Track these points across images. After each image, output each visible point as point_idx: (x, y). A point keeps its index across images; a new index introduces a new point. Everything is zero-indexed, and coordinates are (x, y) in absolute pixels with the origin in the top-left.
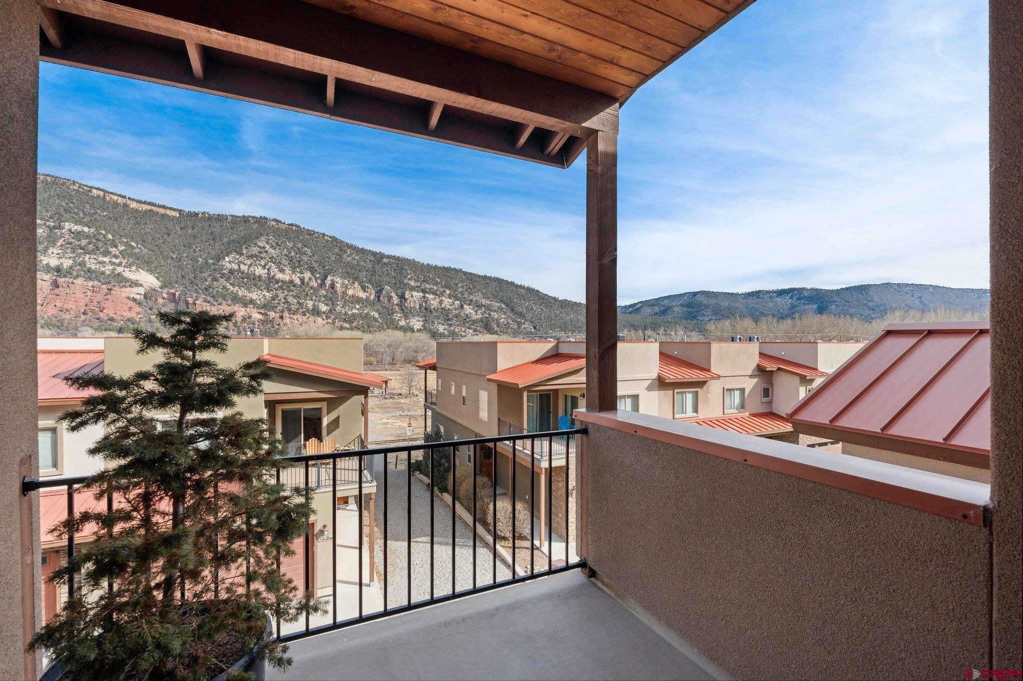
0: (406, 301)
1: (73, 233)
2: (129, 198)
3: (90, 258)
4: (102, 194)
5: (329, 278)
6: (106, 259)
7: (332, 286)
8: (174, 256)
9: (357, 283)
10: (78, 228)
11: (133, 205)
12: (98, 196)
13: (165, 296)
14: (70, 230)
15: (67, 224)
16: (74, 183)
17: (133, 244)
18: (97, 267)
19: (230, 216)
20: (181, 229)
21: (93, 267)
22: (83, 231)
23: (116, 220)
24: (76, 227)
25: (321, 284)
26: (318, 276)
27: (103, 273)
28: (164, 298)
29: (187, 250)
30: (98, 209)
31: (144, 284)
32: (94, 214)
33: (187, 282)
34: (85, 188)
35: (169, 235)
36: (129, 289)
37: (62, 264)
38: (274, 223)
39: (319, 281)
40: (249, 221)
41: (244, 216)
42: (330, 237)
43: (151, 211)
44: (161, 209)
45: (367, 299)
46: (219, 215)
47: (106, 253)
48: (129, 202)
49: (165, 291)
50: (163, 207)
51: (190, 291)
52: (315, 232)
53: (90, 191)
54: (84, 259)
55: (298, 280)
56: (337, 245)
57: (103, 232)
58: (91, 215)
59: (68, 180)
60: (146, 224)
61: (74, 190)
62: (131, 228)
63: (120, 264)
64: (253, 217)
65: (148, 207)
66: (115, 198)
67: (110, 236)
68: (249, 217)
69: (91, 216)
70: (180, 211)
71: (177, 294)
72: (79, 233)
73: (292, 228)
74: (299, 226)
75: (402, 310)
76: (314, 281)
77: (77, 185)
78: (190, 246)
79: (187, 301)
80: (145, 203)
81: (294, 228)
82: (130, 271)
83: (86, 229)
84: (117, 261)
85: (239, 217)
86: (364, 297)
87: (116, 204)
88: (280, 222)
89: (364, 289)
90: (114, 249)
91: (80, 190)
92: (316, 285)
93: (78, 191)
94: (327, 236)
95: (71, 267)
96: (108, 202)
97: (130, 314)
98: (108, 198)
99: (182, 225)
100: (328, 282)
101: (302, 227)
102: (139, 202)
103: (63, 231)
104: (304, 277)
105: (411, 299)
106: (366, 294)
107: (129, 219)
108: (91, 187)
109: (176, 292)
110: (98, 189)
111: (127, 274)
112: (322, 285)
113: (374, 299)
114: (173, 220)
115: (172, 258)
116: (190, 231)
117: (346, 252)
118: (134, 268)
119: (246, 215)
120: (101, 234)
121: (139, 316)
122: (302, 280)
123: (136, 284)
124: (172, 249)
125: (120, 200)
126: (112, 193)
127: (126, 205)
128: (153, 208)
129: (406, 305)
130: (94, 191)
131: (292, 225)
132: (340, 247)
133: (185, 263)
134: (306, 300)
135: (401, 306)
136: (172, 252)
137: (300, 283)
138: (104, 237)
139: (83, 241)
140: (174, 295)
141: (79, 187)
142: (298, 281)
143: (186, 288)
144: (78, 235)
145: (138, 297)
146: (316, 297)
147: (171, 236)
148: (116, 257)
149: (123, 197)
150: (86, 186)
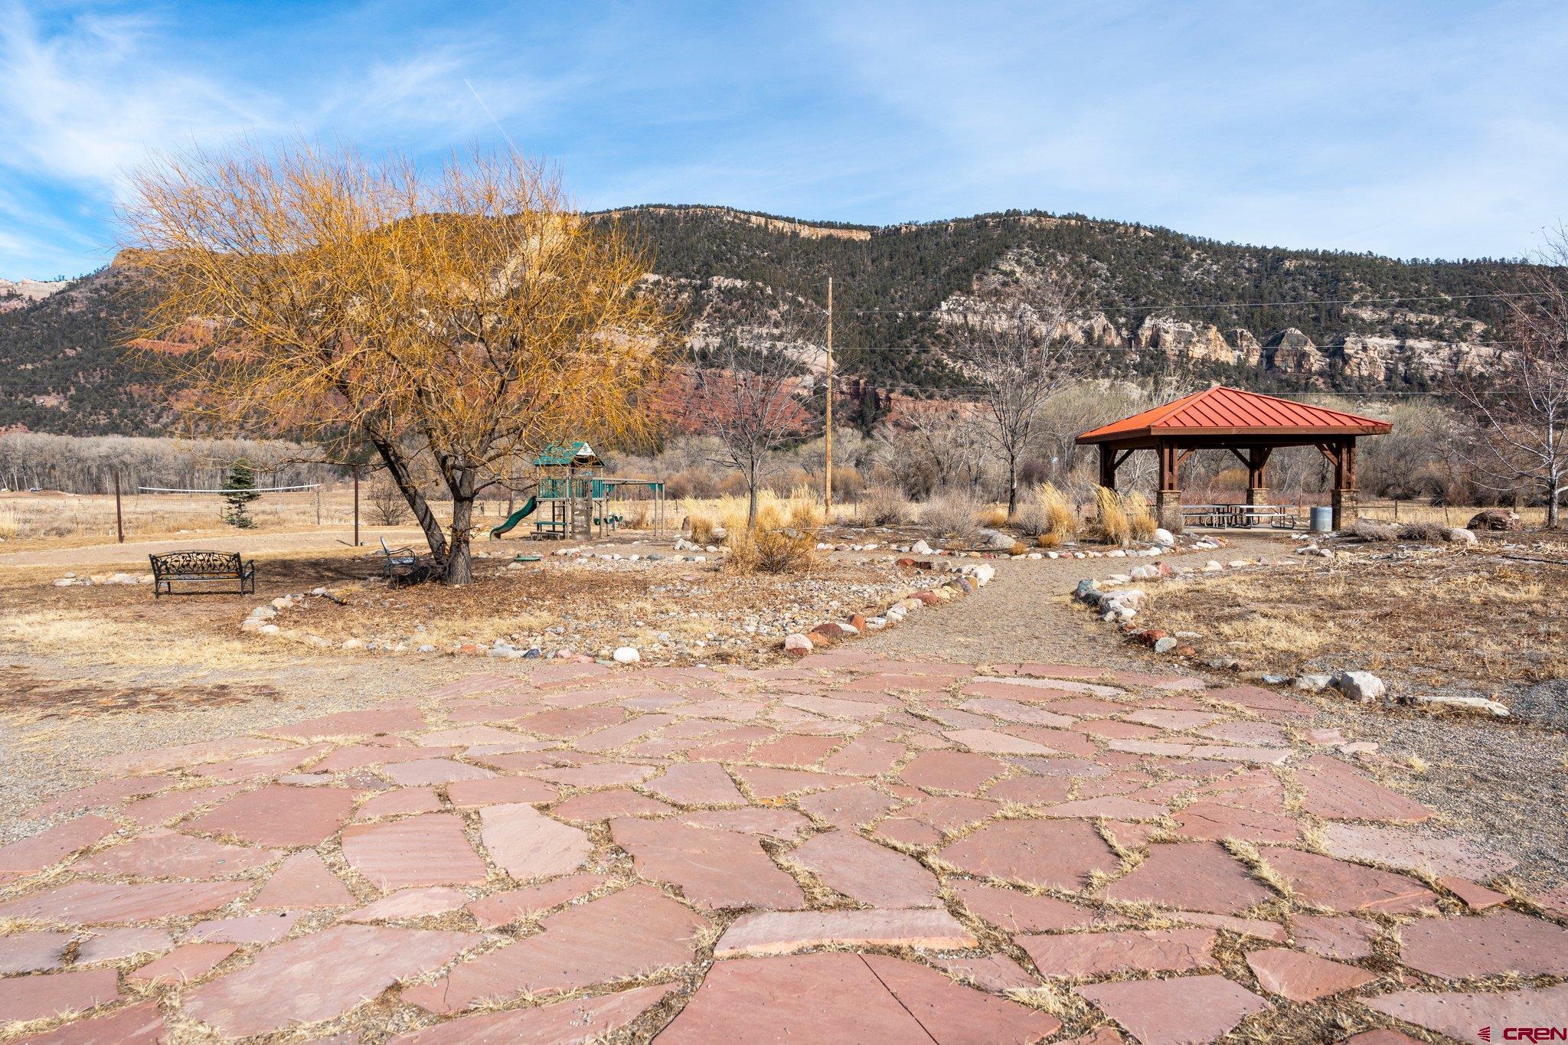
0: (1346, 362)
1: (723, 292)
2: (800, 222)
3: (743, 331)
4: (763, 221)
5: (1148, 322)
6: (764, 331)
7: (1155, 340)
8: (861, 314)
9: (1214, 329)
10: (728, 283)
11: (805, 232)
12: (759, 226)
13: (845, 388)
14: (719, 288)
15: (715, 278)
16: (729, 210)
17: (800, 299)
18: (752, 345)
19: (953, 221)
20: (873, 261)
21: (745, 345)
22: (735, 287)
23: (780, 263)
24: (727, 282)
25: (1130, 340)
26: (1122, 320)
27: (759, 354)
28: (842, 393)
29: (881, 299)
30: (757, 247)
31: (814, 369)
32: (752, 257)
33: (877, 359)
34: (742, 216)
35: (854, 276)
36: (793, 379)
37: (707, 344)
38: (1032, 220)
39: (1124, 333)
40: (987, 224)
41: (977, 217)
42: (1152, 230)
43: (830, 236)
44: (843, 231)
45: (1241, 366)
46: (934, 224)
47: (764, 320)
48: (798, 227)
49: (843, 379)
50: (848, 227)
51: (881, 374)
52: (1117, 225)
53: (748, 221)
54: (735, 333)
55: (1080, 334)
56: (1166, 246)
57: (760, 284)
58: (747, 259)
59: (723, 207)
60: (821, 262)
61: (729, 222)
62: (801, 272)
63: (780, 338)
64: (994, 216)
65: (825, 232)
66: (780, 224)
67: (769, 291)
68: (987, 216)
69: (748, 262)
70: (872, 229)
71: (862, 382)
72: (730, 290)
73: (1069, 224)
74: (1083, 218)
75: (1334, 386)
76: (1113, 332)
77: (732, 214)
78: (885, 291)
79: (876, 395)
80: (821, 225)
81: (1073, 222)
82: (795, 347)
83: (739, 283)
84: (776, 332)
85: (968, 220)
86: (1233, 361)
87: (782, 235)
88: (1045, 215)
89: (1231, 341)
90: (774, 312)
91: (737, 221)
92: (1117, 342)
93: (733, 223)
94: (1145, 228)
95: (720, 349)
96: (771, 234)
97: (792, 425)
98: (771, 227)
99: (875, 255)
100: (1145, 333)
101: (1090, 218)
102: (813, 225)
103: (711, 291)
104: (1092, 328)
105: (1362, 354)
106: (1237, 353)
107: (797, 257)
108: (750, 213)
109: (861, 378)
110: (759, 214)
111: (791, 353)
112: (1134, 337)
113: (1260, 363)
114: (861, 247)
115: (858, 317)
116: (886, 264)
117: (1187, 258)
118: (800, 341)
119: (981, 213)
120: (758, 288)
121: (805, 427)
122: (1088, 333)
123: (801, 369)
124: (857, 301)
125: (787, 228)
126: (776, 218)
127: (795, 234)
128: (833, 232)
129: (1348, 371)
130: (753, 218)
131: (1069, 217)
132: (1174, 248)
133: (876, 325)
134: (1096, 377)
135: (1332, 377)
136: (858, 307)
137: (1082, 342)
138: (762, 293)
139: (735, 304)
140: (857, 383)
141: (735, 217)
142: (1078, 337)
143: (875, 370)
144: (729, 294)
145: (805, 393)
146: (1118, 368)
147: (858, 278)
148: (777, 325)
149: (791, 221)
150: (744, 212)
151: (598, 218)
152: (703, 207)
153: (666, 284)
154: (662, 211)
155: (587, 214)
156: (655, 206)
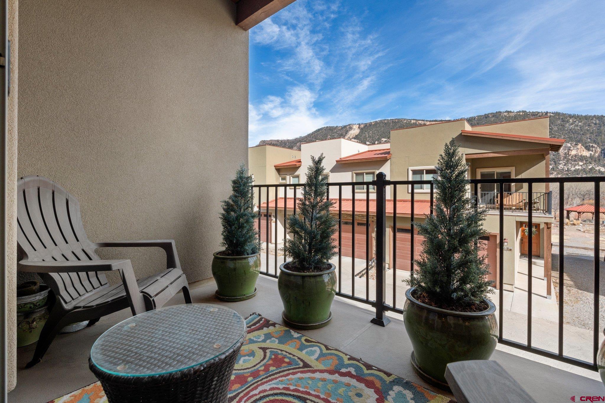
2: (426, 121)
4: (415, 121)
9: (580, 145)
12: (414, 123)
19: (477, 116)
38: (506, 114)
40: (489, 116)
41: (485, 115)
42: (553, 113)
45: (592, 157)
46: (470, 118)
48: (426, 122)
52: (539, 113)
56: (559, 118)
59: (403, 119)
64: (491, 114)
66: (420, 122)
68: (489, 114)
73: (520, 114)
74: (525, 111)
77: (406, 120)
80: (433, 121)
81: (521, 113)
85: (482, 116)
86: (587, 155)
88: (511, 112)
89: (588, 148)
93: (406, 123)
94: (550, 113)
98: (417, 123)
101: (528, 111)
102: (430, 121)
110: (414, 120)
113: (601, 155)
117: (568, 122)
119: (487, 113)
126: (419, 120)
130: (412, 121)
131: (520, 112)
132: (562, 119)
141: (407, 121)
149: (424, 121)
150: (409, 120)
151: (368, 124)
152: (397, 119)
153: (388, 141)
154: (386, 121)
155: (365, 124)
156: (384, 120)
